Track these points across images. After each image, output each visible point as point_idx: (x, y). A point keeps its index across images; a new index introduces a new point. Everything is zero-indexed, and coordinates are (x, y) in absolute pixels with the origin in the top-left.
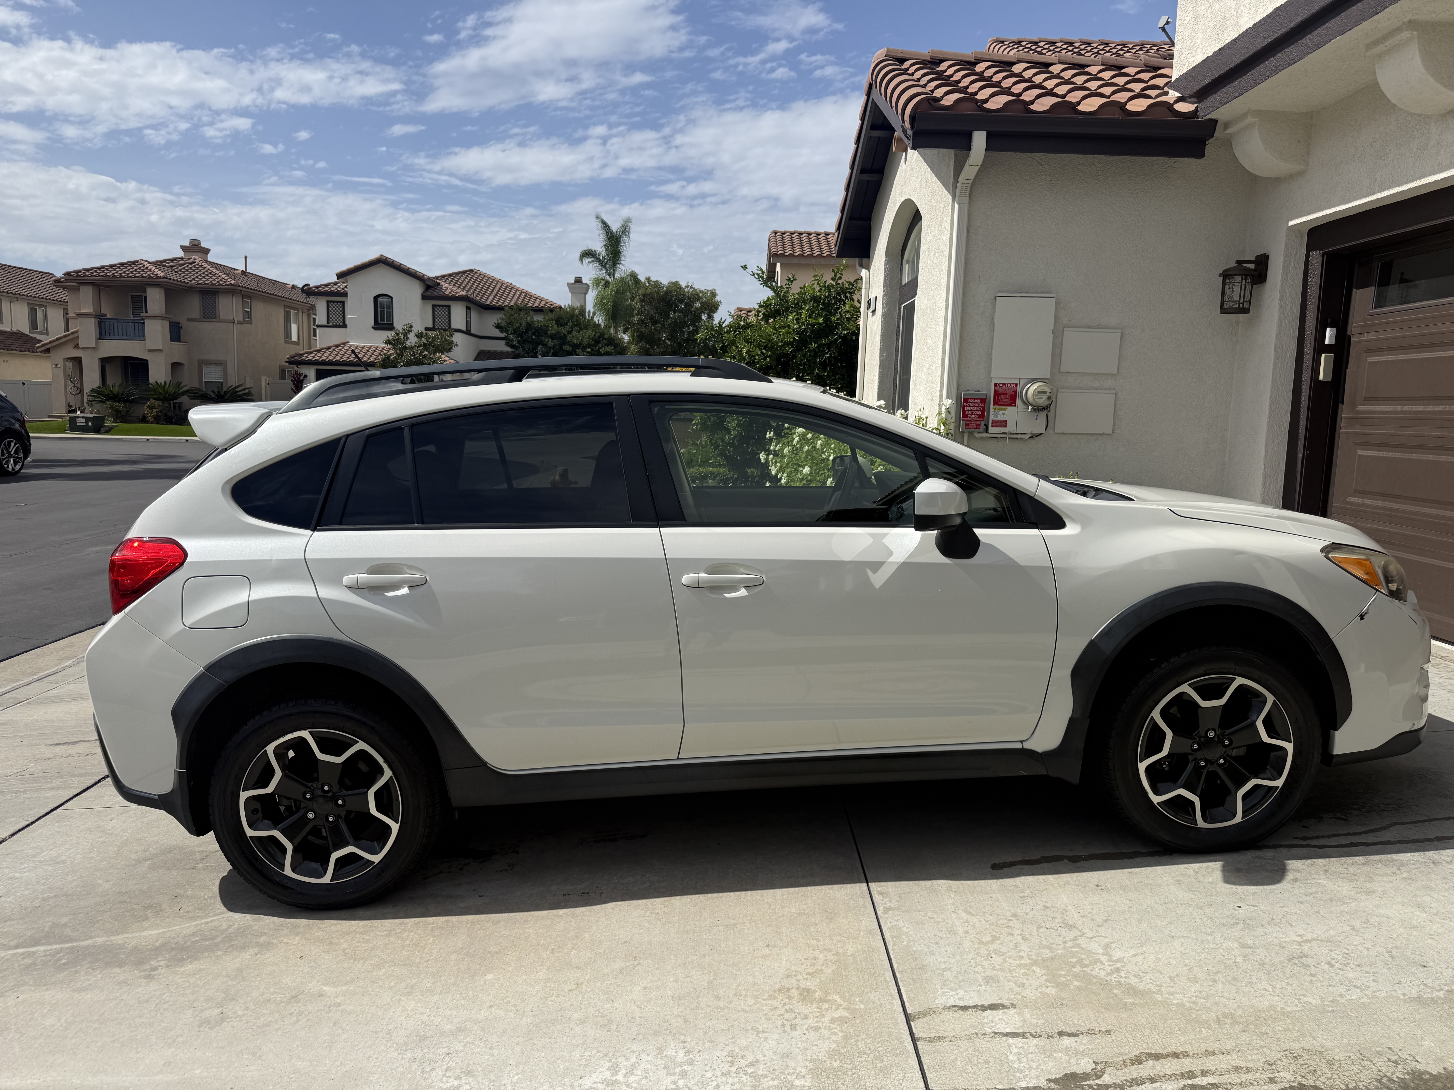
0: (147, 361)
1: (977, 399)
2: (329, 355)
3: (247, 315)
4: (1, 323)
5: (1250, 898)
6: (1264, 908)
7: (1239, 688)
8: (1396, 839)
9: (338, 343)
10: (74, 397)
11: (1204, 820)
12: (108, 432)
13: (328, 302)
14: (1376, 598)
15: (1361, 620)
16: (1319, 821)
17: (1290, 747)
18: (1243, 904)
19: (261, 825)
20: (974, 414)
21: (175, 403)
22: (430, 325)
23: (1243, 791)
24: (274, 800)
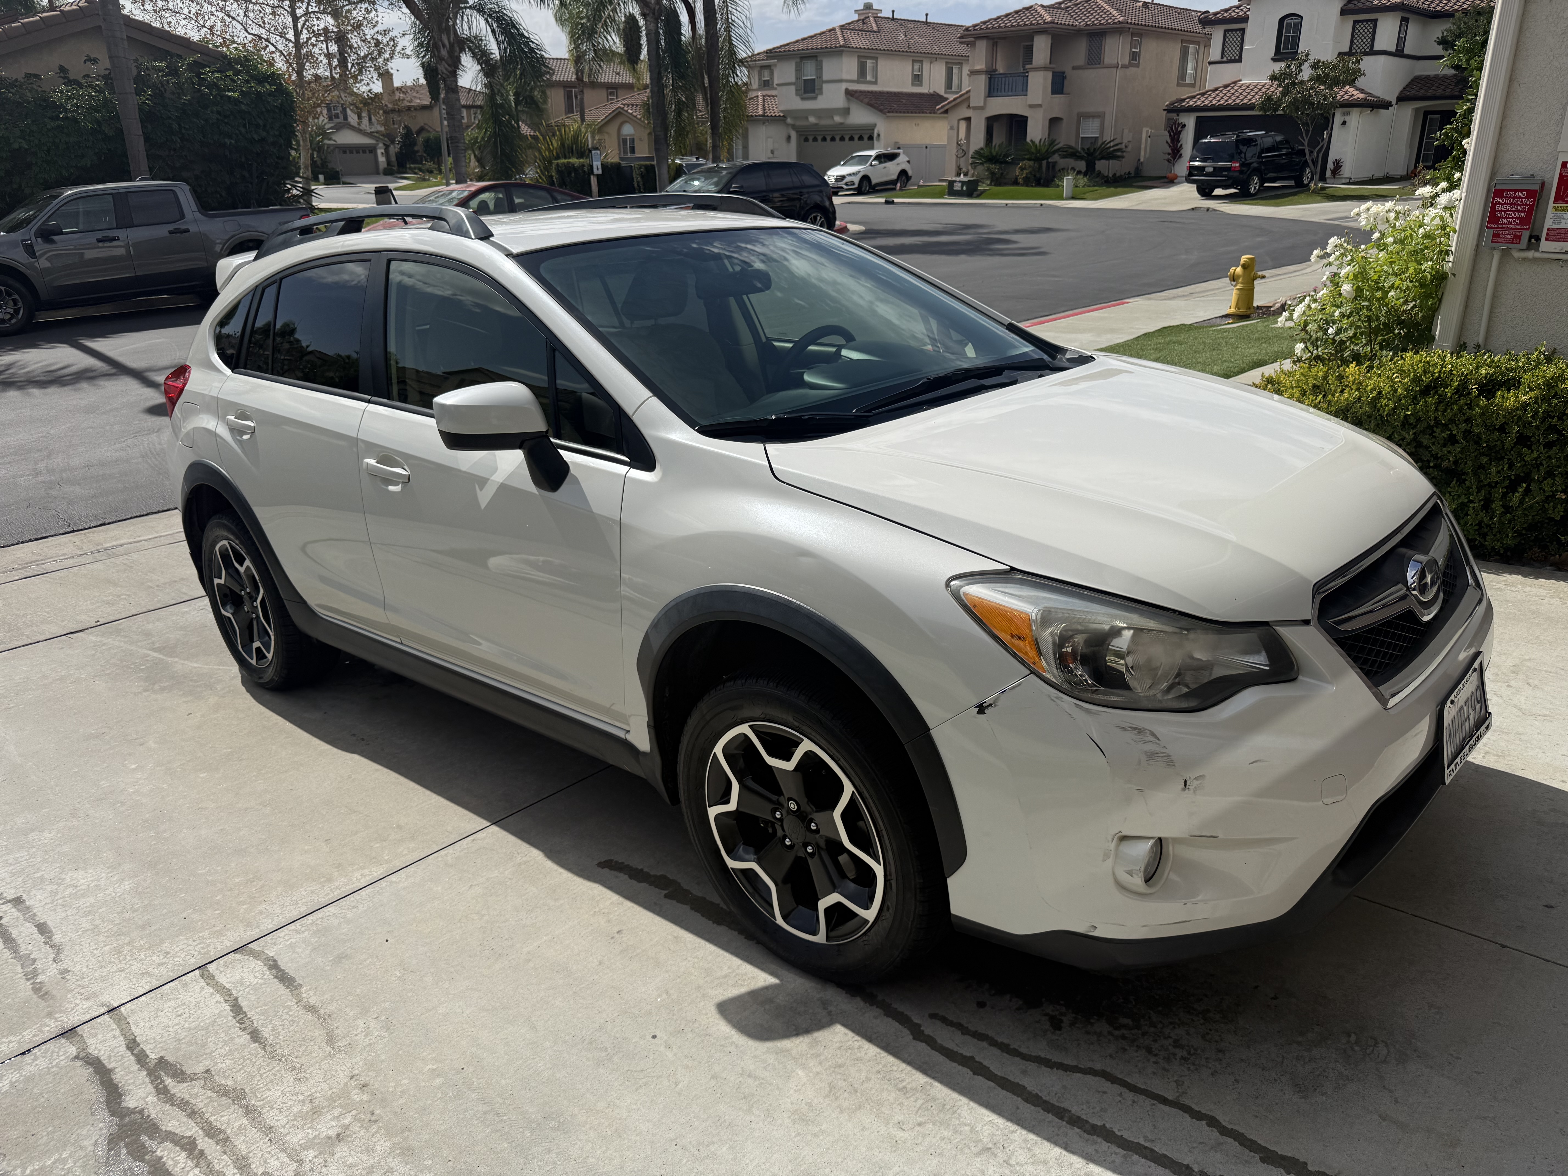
0: (1027, 117)
1: (1522, 191)
2: (1214, 98)
3: (1135, 57)
4: (921, 85)
5: (690, 1035)
6: (670, 1055)
7: (809, 755)
8: (1040, 1091)
9: (1229, 82)
10: (962, 159)
11: (785, 918)
12: (979, 196)
13: (1226, 31)
14: (1019, 685)
15: (978, 713)
16: (1018, 1009)
17: (879, 870)
18: (665, 1038)
19: (228, 607)
20: (1513, 218)
21: (1048, 163)
22: (1347, 49)
23: (824, 904)
24: (231, 589)
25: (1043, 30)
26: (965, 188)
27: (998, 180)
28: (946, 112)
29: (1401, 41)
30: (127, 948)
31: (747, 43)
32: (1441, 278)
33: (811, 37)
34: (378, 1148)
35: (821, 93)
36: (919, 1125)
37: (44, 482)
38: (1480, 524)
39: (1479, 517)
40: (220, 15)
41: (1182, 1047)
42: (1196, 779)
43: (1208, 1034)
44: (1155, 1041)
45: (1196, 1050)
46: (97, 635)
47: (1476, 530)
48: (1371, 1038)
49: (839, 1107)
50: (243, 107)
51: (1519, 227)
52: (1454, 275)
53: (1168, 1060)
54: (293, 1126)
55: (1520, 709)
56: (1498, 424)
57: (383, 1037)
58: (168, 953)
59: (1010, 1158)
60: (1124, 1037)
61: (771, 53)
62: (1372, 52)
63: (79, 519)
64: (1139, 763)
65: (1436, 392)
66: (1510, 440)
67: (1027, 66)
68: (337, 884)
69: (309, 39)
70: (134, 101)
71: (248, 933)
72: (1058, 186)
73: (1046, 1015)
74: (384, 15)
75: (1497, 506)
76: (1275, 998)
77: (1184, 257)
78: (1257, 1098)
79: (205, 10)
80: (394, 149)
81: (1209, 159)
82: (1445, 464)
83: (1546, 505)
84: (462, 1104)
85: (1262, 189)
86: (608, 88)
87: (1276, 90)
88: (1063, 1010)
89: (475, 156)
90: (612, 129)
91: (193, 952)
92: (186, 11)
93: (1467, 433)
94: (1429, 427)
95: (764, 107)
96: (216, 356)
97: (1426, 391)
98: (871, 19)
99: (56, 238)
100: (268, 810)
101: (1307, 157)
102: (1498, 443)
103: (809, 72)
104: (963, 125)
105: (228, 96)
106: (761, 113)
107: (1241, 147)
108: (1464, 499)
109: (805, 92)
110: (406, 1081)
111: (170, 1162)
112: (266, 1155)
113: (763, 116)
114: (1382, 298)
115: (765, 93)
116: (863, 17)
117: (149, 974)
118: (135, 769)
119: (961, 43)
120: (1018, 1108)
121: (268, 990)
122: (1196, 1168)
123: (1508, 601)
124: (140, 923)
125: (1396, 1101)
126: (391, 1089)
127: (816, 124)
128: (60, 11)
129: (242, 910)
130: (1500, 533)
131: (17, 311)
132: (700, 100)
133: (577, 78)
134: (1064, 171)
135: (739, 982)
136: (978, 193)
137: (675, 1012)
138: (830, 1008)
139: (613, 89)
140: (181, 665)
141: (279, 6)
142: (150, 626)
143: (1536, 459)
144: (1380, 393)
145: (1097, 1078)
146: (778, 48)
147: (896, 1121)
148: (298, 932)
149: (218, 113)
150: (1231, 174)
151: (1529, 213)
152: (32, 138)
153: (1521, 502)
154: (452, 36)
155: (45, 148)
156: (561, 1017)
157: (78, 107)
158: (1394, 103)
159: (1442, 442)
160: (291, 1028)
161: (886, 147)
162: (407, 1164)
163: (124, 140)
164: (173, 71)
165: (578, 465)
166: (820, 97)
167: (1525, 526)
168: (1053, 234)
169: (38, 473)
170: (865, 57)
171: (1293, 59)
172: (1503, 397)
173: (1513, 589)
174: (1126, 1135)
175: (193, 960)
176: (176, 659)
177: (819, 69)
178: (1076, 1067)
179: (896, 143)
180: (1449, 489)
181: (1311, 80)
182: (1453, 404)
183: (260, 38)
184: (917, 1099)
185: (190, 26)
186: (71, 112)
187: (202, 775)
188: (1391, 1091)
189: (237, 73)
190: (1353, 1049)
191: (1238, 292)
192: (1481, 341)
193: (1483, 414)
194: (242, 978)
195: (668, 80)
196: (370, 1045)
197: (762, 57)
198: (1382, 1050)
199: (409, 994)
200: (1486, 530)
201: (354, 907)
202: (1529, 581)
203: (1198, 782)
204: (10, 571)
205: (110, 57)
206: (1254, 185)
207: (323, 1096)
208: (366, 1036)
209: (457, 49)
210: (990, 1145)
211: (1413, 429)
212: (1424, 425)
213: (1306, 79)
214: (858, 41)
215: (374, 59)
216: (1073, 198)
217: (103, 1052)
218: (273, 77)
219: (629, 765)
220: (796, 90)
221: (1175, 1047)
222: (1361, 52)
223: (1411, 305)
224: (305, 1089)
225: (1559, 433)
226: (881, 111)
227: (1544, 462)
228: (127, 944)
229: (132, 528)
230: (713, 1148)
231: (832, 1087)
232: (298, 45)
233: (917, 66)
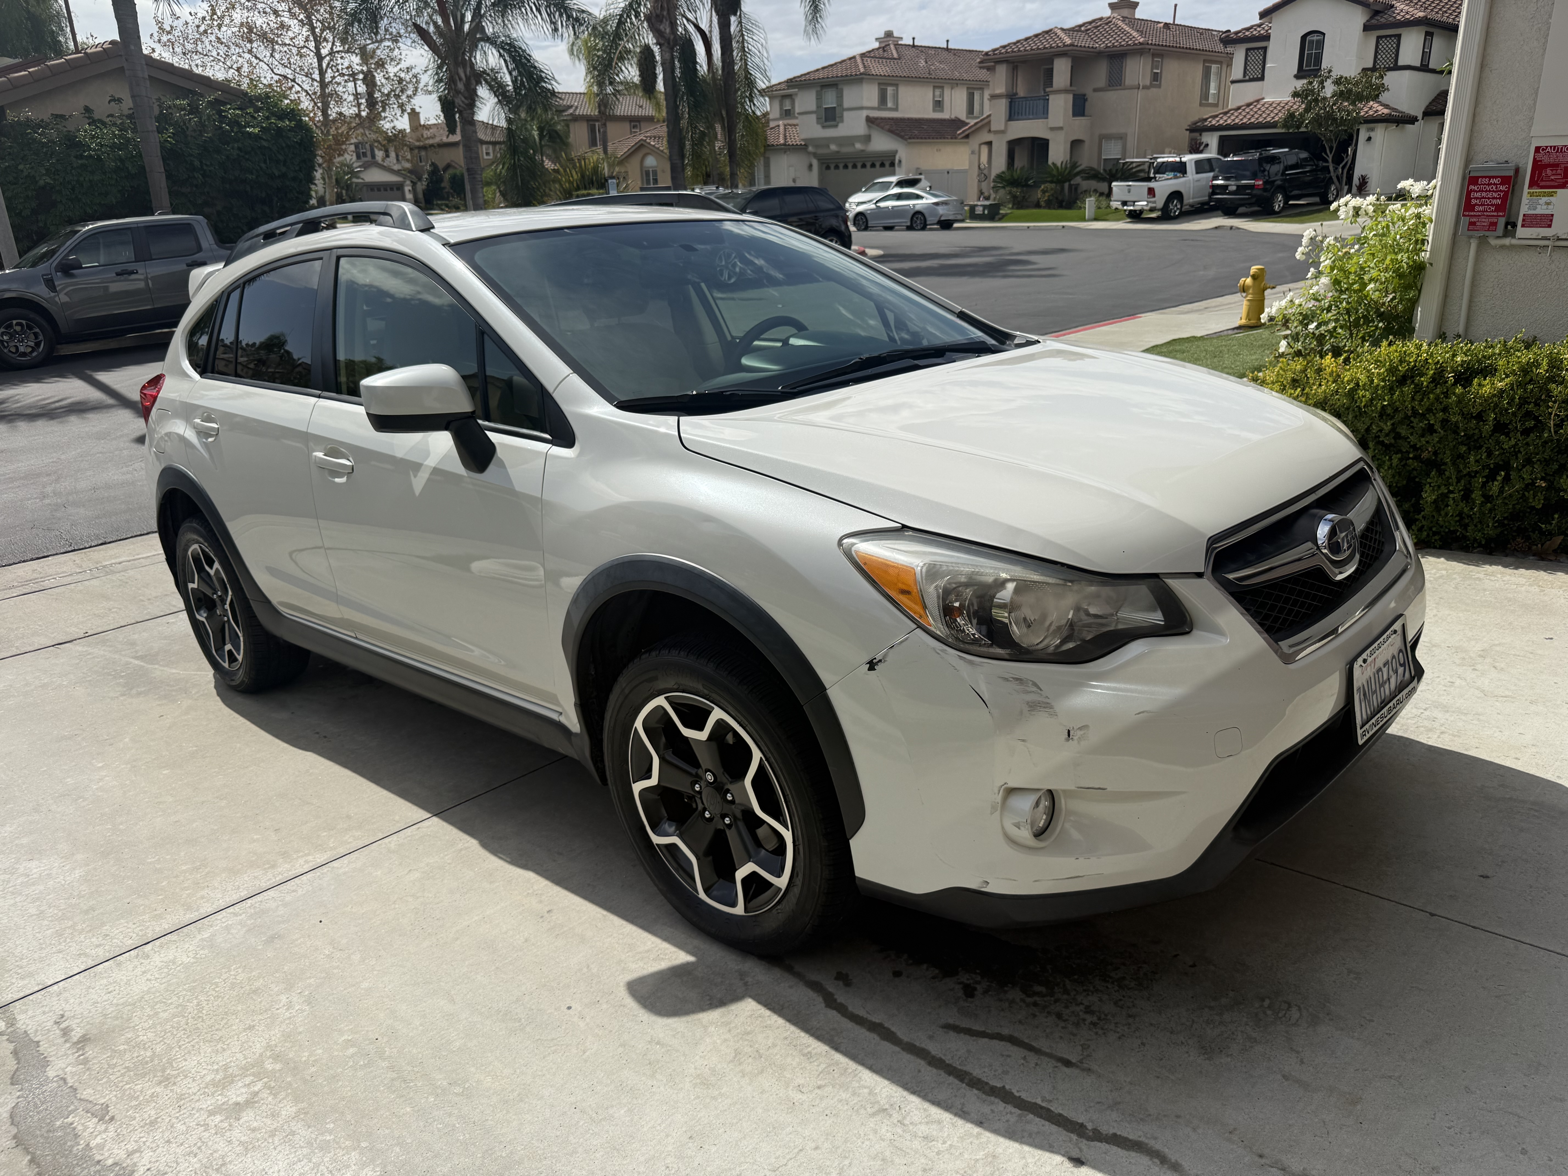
0: (1048, 140)
1: (1494, 177)
2: (1237, 117)
3: (1156, 77)
4: (942, 111)
5: (605, 1006)
6: (582, 1024)
7: (720, 723)
8: (945, 1055)
9: (1251, 100)
10: (983, 184)
11: (706, 891)
12: (1000, 220)
13: (1248, 50)
14: (906, 639)
15: (869, 669)
16: (933, 978)
17: (788, 836)
18: (580, 1009)
19: (202, 612)
20: (1488, 205)
21: (1070, 186)
22: (1370, 65)
23: (741, 874)
24: (205, 594)
25: (1062, 53)
26: (986, 212)
27: (1019, 203)
28: (967, 137)
29: (1426, 55)
30: (68, 931)
31: (764, 73)
32: (1419, 268)
33: (832, 66)
34: (284, 1113)
35: (842, 121)
36: (819, 1087)
37: (50, 505)
38: (1460, 514)
39: (1459, 507)
40: (247, 56)
41: (1092, 1013)
42: (1080, 729)
43: (1121, 1000)
44: (1067, 1007)
45: (1106, 1015)
46: (83, 646)
47: (1456, 521)
48: (1285, 1002)
49: (742, 1071)
50: (265, 144)
51: (1495, 214)
52: (1431, 264)
53: (1077, 1025)
54: (204, 1093)
55: (1483, 691)
56: (1475, 412)
57: (303, 1011)
58: (107, 935)
59: (904, 1118)
60: (1035, 1004)
61: (792, 83)
62: (1397, 68)
63: (81, 539)
64: (1021, 713)
65: (1413, 382)
66: (1487, 428)
67: (1048, 90)
68: (280, 870)
69: (334, 77)
70: (155, 139)
71: (187, 916)
72: (1080, 208)
73: (960, 983)
74: (407, 52)
75: (1477, 496)
76: (1194, 966)
77: (1201, 273)
78: (1162, 1059)
79: (232, 51)
80: (421, 186)
81: (1232, 177)
82: (1425, 455)
83: (1526, 493)
84: (372, 1072)
85: (1286, 207)
86: (631, 121)
87: (1299, 107)
88: (979, 978)
89: (500, 191)
90: (635, 161)
91: (131, 934)
92: (214, 53)
93: (1445, 422)
94: (1407, 417)
95: (785, 136)
96: (187, 362)
97: (1403, 380)
98: (892, 46)
99: (74, 272)
100: (223, 803)
101: (1332, 174)
102: (1476, 431)
103: (830, 100)
104: (985, 150)
105: (249, 134)
106: (782, 141)
107: (1264, 165)
108: (1444, 490)
109: (826, 120)
110: (320, 1051)
111: (80, 1127)
112: (174, 1120)
113: (784, 145)
114: (1360, 290)
115: (786, 122)
116: (883, 45)
117: (86, 955)
118: (102, 767)
119: (981, 68)
120: (919, 1071)
121: (199, 968)
122: (1090, 1126)
123: (1485, 590)
124: (85, 908)
125: (1302, 1062)
126: (304, 1059)
127: (838, 152)
128: (85, 53)
129: (184, 896)
130: (1480, 522)
131: (38, 344)
132: (718, 128)
133: (599, 112)
134: (1087, 193)
135: (661, 956)
136: (1000, 216)
137: (593, 985)
138: (747, 979)
139: (635, 122)
140: (158, 671)
141: (305, 47)
142: (136, 636)
143: (1514, 446)
144: (1357, 384)
145: (1003, 1043)
146: (798, 77)
147: (797, 1085)
148: (235, 915)
149: (239, 149)
150: (1255, 192)
151: (1504, 199)
152: (57, 177)
153: (1501, 491)
154: (468, 70)
155: (70, 186)
156: (481, 991)
157: (102, 146)
158: (1420, 118)
159: (1420, 432)
160: (216, 1003)
161: (907, 174)
162: (309, 1127)
163: (146, 178)
164: (194, 110)
165: (504, 446)
166: (840, 125)
167: (1506, 515)
168: (1071, 254)
169: (44, 496)
170: (885, 83)
171: (1315, 76)
172: (1480, 385)
173: (1492, 578)
174: (1024, 1095)
175: (130, 942)
176: (157, 666)
177: (840, 97)
178: (984, 1032)
179: (918, 169)
180: (1429, 480)
181: (1333, 96)
182: (1429, 393)
183: (285, 77)
184: (821, 1063)
185: (217, 68)
186: (94, 150)
187: (164, 772)
188: (1298, 1052)
189: (258, 110)
190: (1265, 1013)
191: (1248, 303)
192: (1461, 330)
193: (1459, 402)
194: (175, 958)
195: (684, 109)
196: (290, 1018)
197: (783, 86)
198: (1295, 1014)
199: (335, 971)
200: (1467, 521)
201: (293, 891)
202: (1508, 571)
203: (1082, 732)
204: (10, 588)
205: (133, 97)
206: (1279, 202)
207: (237, 1065)
208: (288, 1009)
209: (474, 82)
210: (887, 1106)
211: (1391, 419)
212: (1401, 415)
213: (1329, 95)
214: (877, 68)
215: (397, 97)
216: (1096, 219)
217: (30, 1027)
218: (293, 114)
219: (564, 748)
220: (818, 118)
221: (1086, 1012)
222: (1385, 67)
223: (1391, 296)
224: (221, 1059)
225: (1536, 418)
226: (902, 137)
227: (1522, 449)
228: (69, 928)
229: (132, 547)
230: (611, 1111)
231: (737, 1053)
232: (323, 84)
233: (938, 92)
